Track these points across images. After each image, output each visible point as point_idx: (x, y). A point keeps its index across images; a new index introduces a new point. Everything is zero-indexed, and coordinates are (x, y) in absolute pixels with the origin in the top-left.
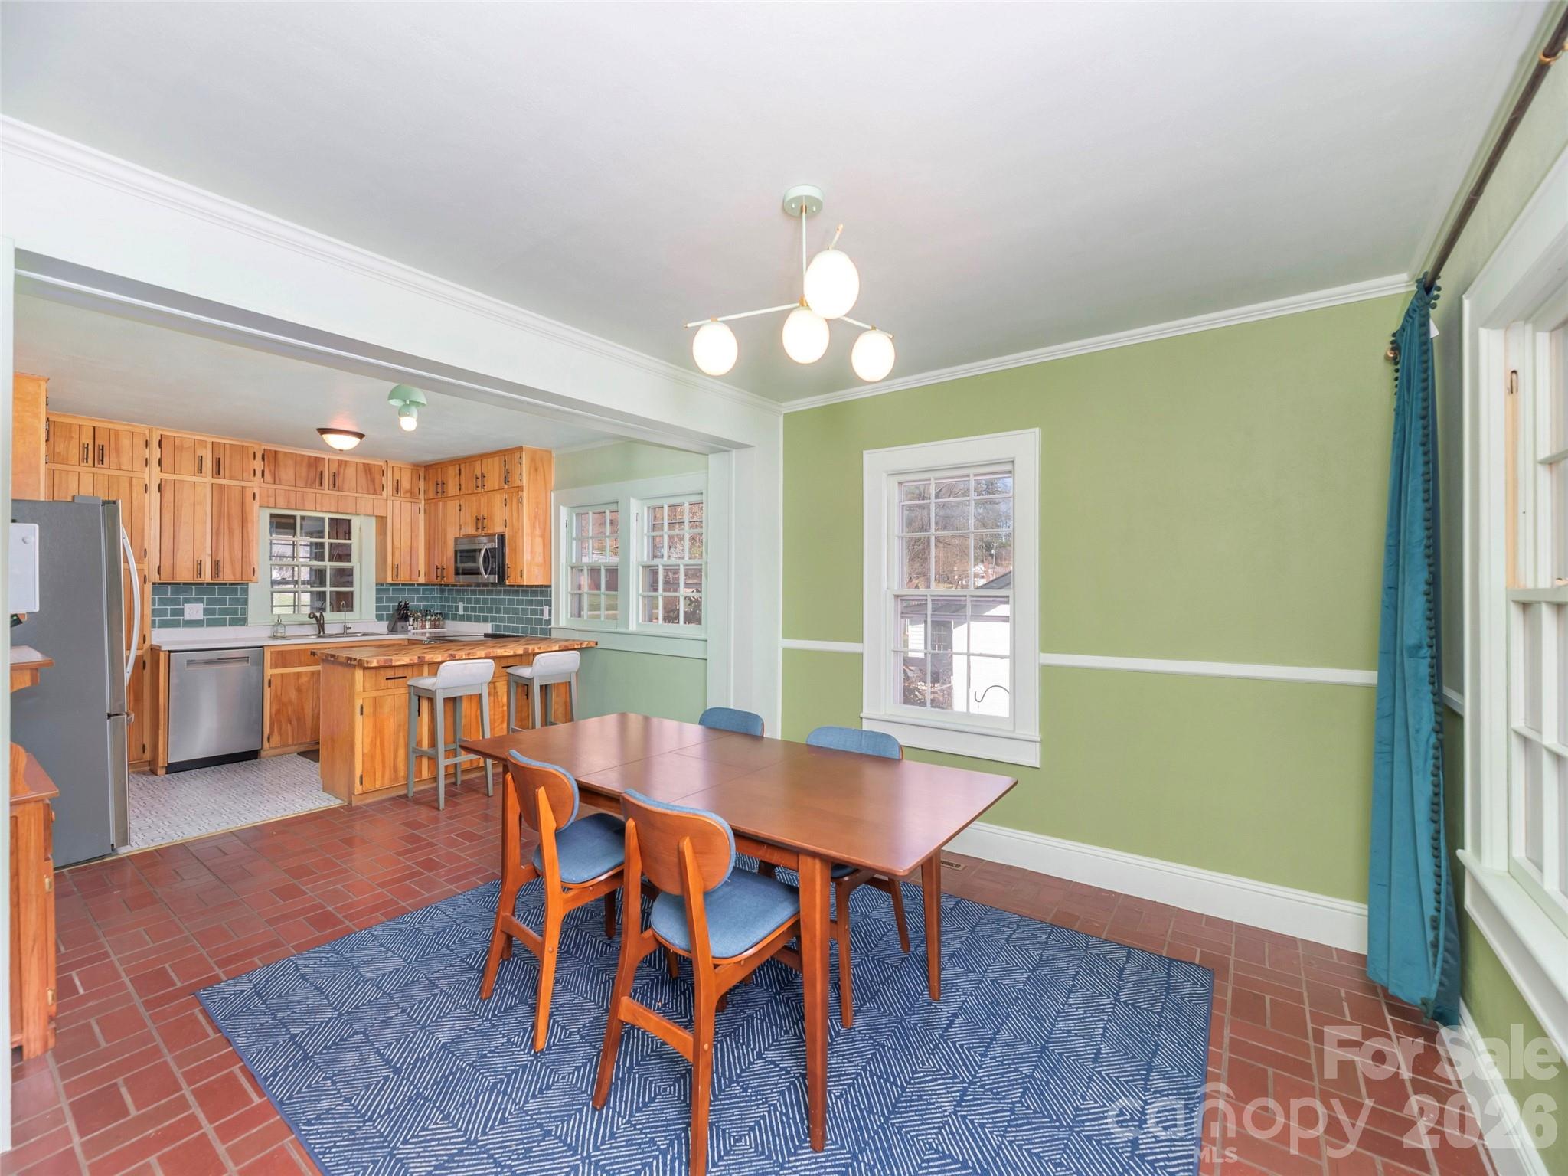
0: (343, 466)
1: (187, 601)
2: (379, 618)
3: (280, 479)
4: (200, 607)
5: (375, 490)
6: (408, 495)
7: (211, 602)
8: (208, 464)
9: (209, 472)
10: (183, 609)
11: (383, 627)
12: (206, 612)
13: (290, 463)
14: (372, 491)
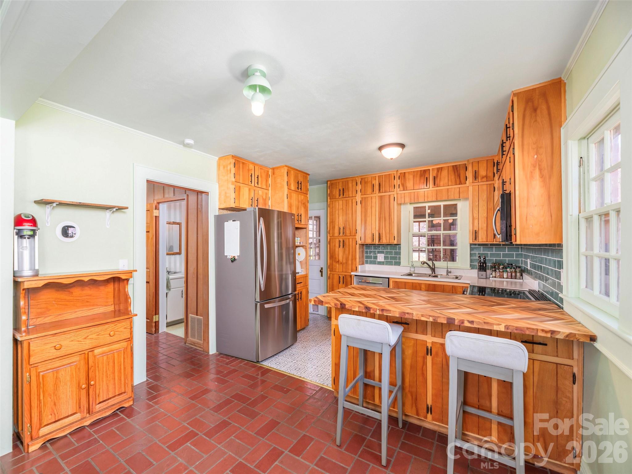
0: (440, 171)
1: (379, 252)
2: (472, 267)
3: (406, 187)
4: (383, 255)
5: (460, 181)
6: (485, 179)
7: (387, 253)
8: (377, 187)
9: (377, 191)
10: (377, 256)
11: (474, 273)
12: (385, 258)
13: (411, 177)
14: (458, 182)
